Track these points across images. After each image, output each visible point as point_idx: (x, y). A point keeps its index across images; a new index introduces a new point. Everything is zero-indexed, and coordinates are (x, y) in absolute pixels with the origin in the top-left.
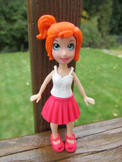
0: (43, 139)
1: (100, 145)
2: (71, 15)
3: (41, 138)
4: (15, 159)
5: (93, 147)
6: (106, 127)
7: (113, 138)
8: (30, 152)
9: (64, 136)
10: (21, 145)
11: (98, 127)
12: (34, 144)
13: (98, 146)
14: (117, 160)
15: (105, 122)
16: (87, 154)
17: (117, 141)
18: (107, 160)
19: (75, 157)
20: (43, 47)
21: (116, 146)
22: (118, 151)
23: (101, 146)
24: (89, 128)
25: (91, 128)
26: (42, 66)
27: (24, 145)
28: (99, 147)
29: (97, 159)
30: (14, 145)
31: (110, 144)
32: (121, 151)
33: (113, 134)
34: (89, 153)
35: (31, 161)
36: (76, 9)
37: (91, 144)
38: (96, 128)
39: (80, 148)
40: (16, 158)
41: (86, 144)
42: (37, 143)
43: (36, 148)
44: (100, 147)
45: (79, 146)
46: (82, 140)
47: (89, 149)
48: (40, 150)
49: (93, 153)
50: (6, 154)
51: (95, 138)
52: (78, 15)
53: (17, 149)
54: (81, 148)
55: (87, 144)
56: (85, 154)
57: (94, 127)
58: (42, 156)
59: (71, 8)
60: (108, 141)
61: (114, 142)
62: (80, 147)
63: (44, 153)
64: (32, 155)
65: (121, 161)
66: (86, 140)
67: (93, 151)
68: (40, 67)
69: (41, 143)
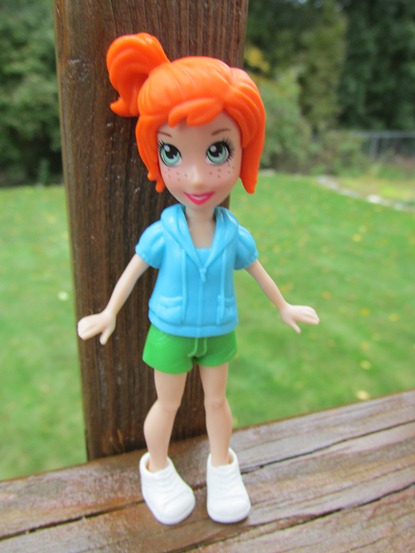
0: (116, 481)
1: (318, 495)
2: (211, 33)
3: (110, 478)
5: (294, 501)
6: (335, 430)
7: (361, 469)
8: (68, 530)
9: (192, 466)
10: (36, 506)
11: (308, 432)
12: (84, 499)
13: (309, 497)
14: (378, 544)
15: (332, 415)
16: (273, 526)
17: (376, 478)
18: (342, 544)
19: (231, 540)
20: (110, 146)
21: (374, 496)
22: (379, 512)
23: (322, 496)
24: (279, 436)
25: (285, 437)
26: (110, 216)
27: (45, 504)
28: (312, 502)
29: (309, 543)
30: (10, 505)
31: (350, 487)
32: (391, 510)
33: (360, 454)
34: (281, 522)
36: (225, 13)
37: (285, 492)
38: (301, 437)
41: (269, 492)
42: (93, 496)
43: (89, 512)
44: (317, 501)
46: (254, 480)
47: (279, 508)
48: (106, 520)
49: (293, 522)
51: (301, 471)
52: (234, 36)
53: (21, 520)
55: (274, 491)
56: (267, 527)
57: (296, 433)
58: (111, 542)
59: (208, 10)
60: (345, 478)
61: (365, 482)
63: (118, 530)
64: (76, 538)
65: (389, 547)
66: (269, 477)
67: (295, 517)
68: (103, 220)
69: (107, 495)
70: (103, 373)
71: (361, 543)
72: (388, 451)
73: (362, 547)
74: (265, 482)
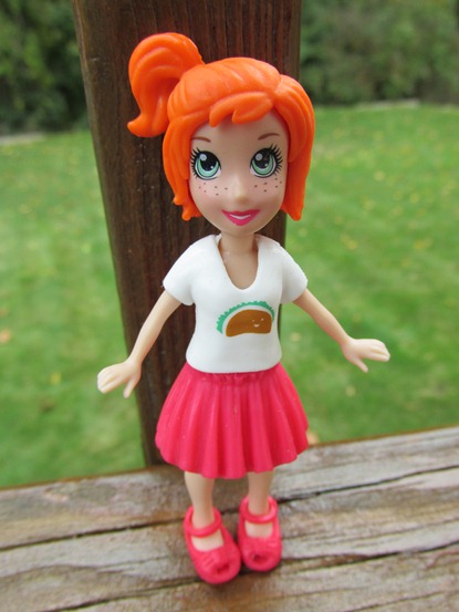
0: (165, 494)
1: (375, 533)
3: (158, 490)
4: (58, 561)
5: (347, 537)
6: (410, 460)
7: (432, 509)
8: (112, 539)
10: (85, 510)
11: (379, 459)
12: (130, 509)
13: (364, 535)
14: (434, 598)
15: (410, 441)
16: (318, 562)
17: (447, 522)
18: (391, 593)
21: (439, 542)
22: (441, 561)
23: (379, 535)
24: (345, 461)
25: (350, 463)
26: (146, 229)
27: (93, 510)
28: (367, 541)
29: (354, 586)
30: (61, 508)
31: (413, 530)
32: (456, 561)
33: (434, 491)
34: (328, 559)
35: (113, 572)
37: (338, 526)
38: (371, 462)
40: (62, 555)
41: (320, 524)
42: (140, 506)
43: (134, 523)
44: (372, 541)
45: (292, 531)
46: (307, 508)
47: (329, 544)
48: (148, 533)
49: (340, 561)
50: (30, 538)
51: (362, 504)
53: (69, 524)
54: (299, 539)
55: (326, 522)
56: (312, 563)
57: (364, 458)
60: (409, 518)
61: (433, 525)
62: (296, 533)
64: (118, 549)
65: (445, 603)
66: (324, 507)
67: (344, 555)
69: (154, 506)
70: (151, 385)
71: (413, 595)
73: (414, 599)
74: (319, 512)
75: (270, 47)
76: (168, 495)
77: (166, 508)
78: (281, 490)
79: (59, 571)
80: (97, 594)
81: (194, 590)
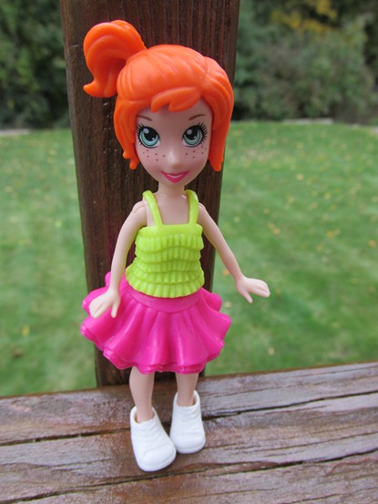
0: (112, 408)
1: (284, 446)
2: (201, 17)
3: (107, 405)
4: (18, 460)
5: (261, 448)
6: (315, 388)
7: (332, 428)
8: (65, 444)
10: (44, 420)
11: (289, 387)
12: (83, 420)
13: (276, 447)
14: (331, 499)
15: (317, 373)
16: (237, 467)
17: (345, 438)
18: (296, 494)
19: (197, 475)
20: (107, 122)
21: (337, 454)
22: (337, 470)
23: (288, 447)
24: (262, 387)
25: (266, 389)
26: (109, 184)
27: (51, 419)
28: (279, 452)
29: (266, 488)
30: (24, 416)
31: (316, 443)
32: (351, 470)
33: (333, 413)
34: (245, 465)
35: (65, 470)
37: (254, 439)
38: (282, 390)
39: (218, 447)
40: (22, 455)
41: (240, 437)
42: (91, 418)
43: (84, 431)
45: (216, 441)
46: (229, 424)
47: (246, 453)
48: (96, 440)
49: (256, 467)
51: (274, 422)
52: (224, 19)
53: (31, 430)
54: (222, 449)
55: (245, 436)
56: (231, 468)
57: (278, 386)
58: (97, 459)
60: (313, 434)
61: (332, 441)
62: (219, 444)
63: (105, 450)
64: (70, 451)
66: (243, 422)
67: (258, 462)
68: (103, 187)
69: (102, 419)
71: (314, 496)
72: (362, 414)
73: (314, 499)
74: (239, 427)
75: (213, 44)
76: (115, 410)
77: (112, 420)
78: (209, 408)
79: (19, 468)
80: (50, 488)
81: (133, 487)
